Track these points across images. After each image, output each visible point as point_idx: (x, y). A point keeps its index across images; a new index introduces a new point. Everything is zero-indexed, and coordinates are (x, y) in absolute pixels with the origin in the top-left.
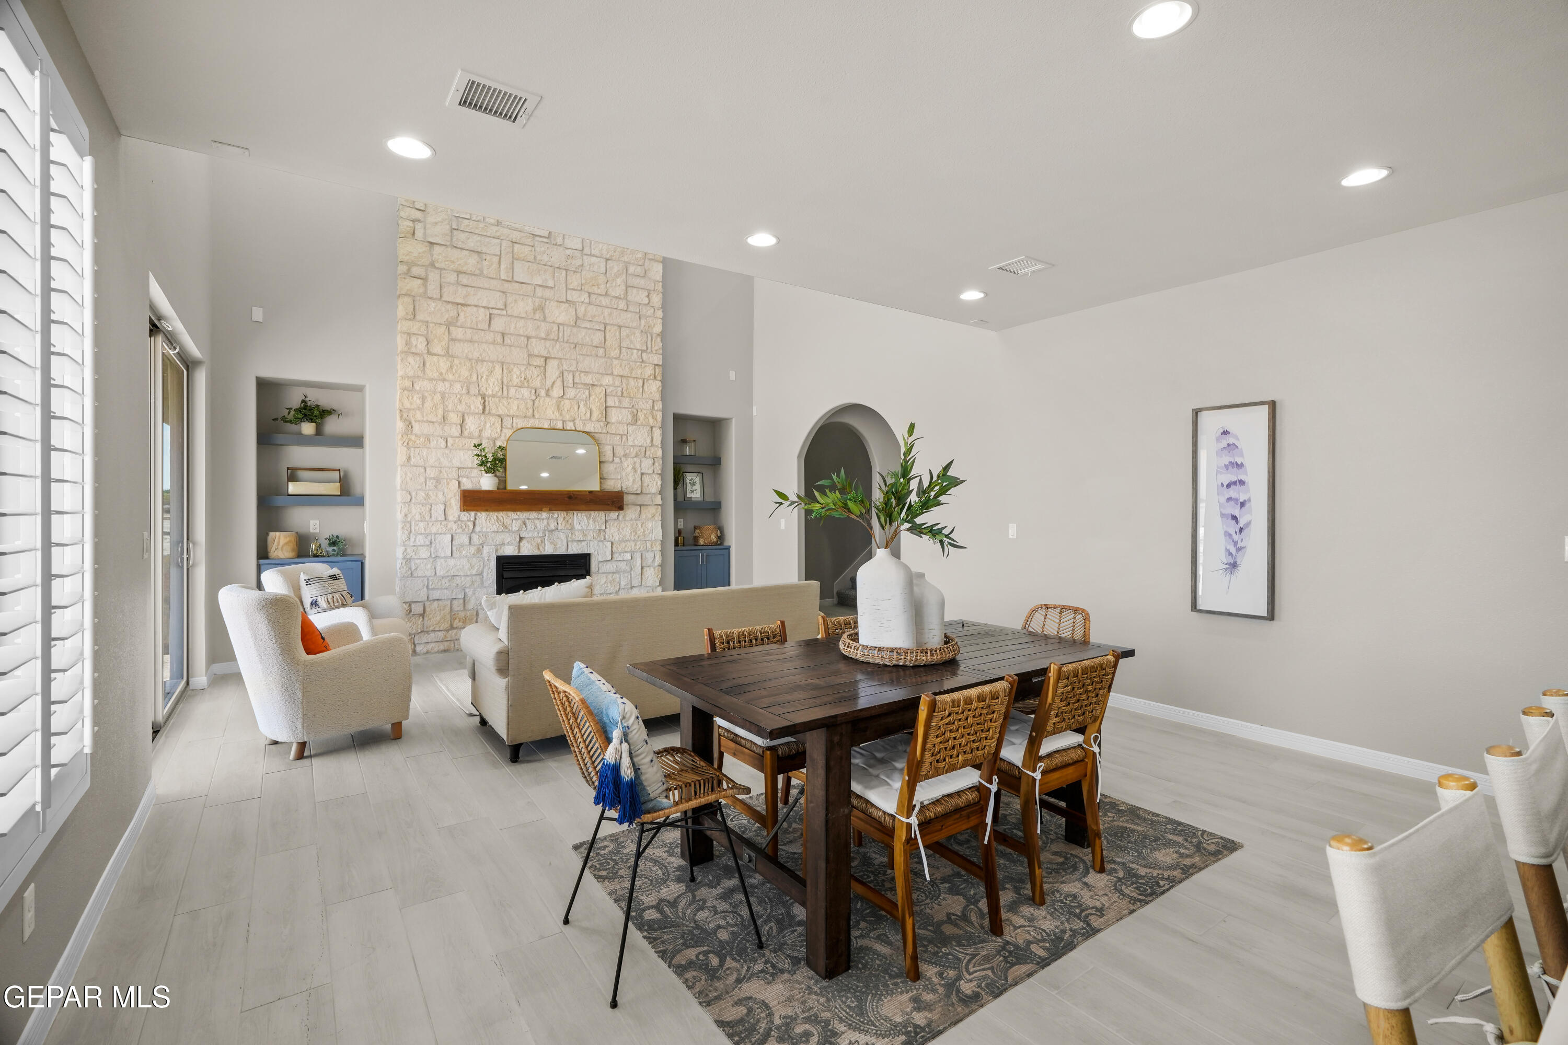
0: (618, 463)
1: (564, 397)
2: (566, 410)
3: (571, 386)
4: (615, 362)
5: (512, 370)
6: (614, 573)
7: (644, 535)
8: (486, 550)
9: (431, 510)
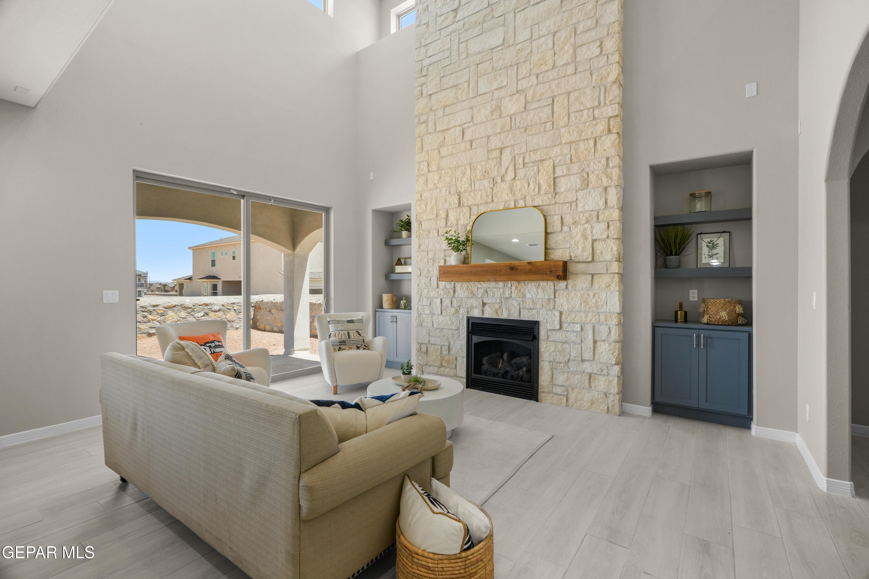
0: (567, 232)
1: (516, 178)
2: (518, 190)
6: (563, 343)
7: (597, 307)
8: (461, 311)
9: (430, 281)
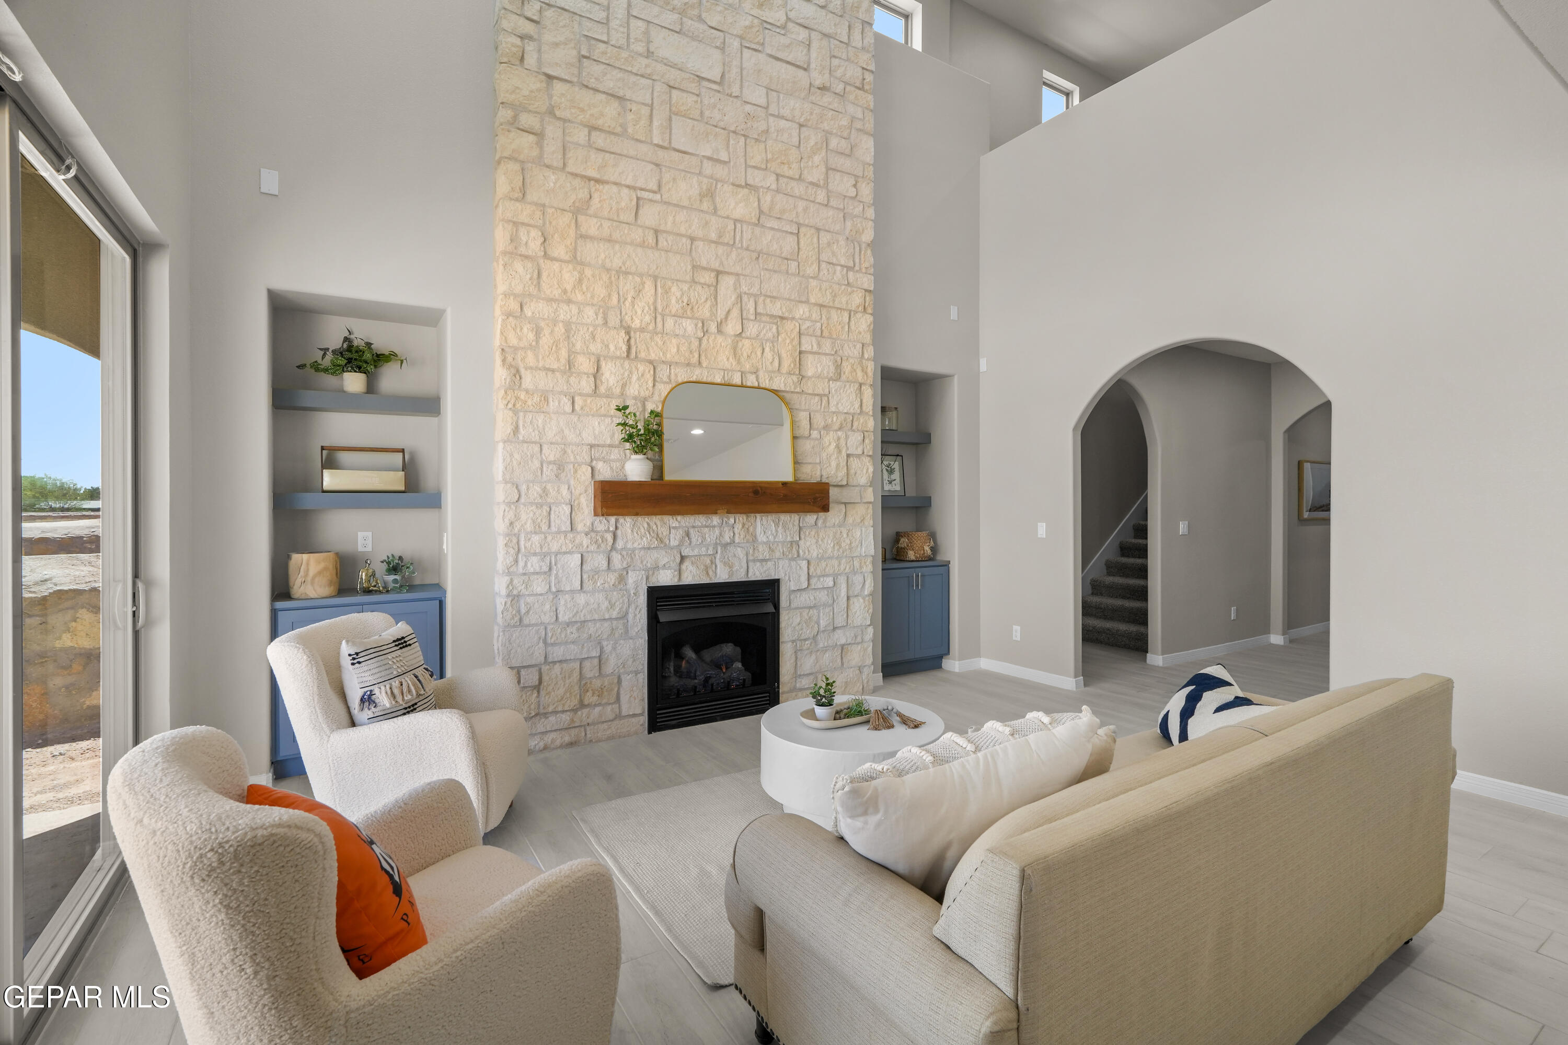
0: (816, 439)
1: (743, 335)
2: (745, 354)
3: (753, 317)
4: (813, 283)
5: (670, 289)
6: (810, 608)
7: (851, 549)
8: (632, 578)
9: (550, 514)
